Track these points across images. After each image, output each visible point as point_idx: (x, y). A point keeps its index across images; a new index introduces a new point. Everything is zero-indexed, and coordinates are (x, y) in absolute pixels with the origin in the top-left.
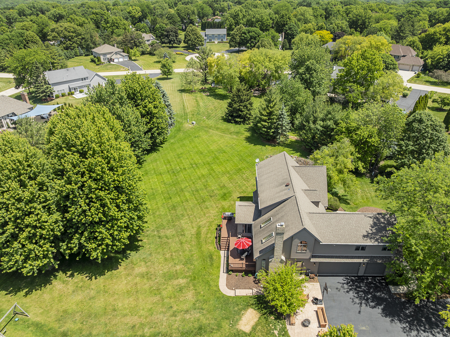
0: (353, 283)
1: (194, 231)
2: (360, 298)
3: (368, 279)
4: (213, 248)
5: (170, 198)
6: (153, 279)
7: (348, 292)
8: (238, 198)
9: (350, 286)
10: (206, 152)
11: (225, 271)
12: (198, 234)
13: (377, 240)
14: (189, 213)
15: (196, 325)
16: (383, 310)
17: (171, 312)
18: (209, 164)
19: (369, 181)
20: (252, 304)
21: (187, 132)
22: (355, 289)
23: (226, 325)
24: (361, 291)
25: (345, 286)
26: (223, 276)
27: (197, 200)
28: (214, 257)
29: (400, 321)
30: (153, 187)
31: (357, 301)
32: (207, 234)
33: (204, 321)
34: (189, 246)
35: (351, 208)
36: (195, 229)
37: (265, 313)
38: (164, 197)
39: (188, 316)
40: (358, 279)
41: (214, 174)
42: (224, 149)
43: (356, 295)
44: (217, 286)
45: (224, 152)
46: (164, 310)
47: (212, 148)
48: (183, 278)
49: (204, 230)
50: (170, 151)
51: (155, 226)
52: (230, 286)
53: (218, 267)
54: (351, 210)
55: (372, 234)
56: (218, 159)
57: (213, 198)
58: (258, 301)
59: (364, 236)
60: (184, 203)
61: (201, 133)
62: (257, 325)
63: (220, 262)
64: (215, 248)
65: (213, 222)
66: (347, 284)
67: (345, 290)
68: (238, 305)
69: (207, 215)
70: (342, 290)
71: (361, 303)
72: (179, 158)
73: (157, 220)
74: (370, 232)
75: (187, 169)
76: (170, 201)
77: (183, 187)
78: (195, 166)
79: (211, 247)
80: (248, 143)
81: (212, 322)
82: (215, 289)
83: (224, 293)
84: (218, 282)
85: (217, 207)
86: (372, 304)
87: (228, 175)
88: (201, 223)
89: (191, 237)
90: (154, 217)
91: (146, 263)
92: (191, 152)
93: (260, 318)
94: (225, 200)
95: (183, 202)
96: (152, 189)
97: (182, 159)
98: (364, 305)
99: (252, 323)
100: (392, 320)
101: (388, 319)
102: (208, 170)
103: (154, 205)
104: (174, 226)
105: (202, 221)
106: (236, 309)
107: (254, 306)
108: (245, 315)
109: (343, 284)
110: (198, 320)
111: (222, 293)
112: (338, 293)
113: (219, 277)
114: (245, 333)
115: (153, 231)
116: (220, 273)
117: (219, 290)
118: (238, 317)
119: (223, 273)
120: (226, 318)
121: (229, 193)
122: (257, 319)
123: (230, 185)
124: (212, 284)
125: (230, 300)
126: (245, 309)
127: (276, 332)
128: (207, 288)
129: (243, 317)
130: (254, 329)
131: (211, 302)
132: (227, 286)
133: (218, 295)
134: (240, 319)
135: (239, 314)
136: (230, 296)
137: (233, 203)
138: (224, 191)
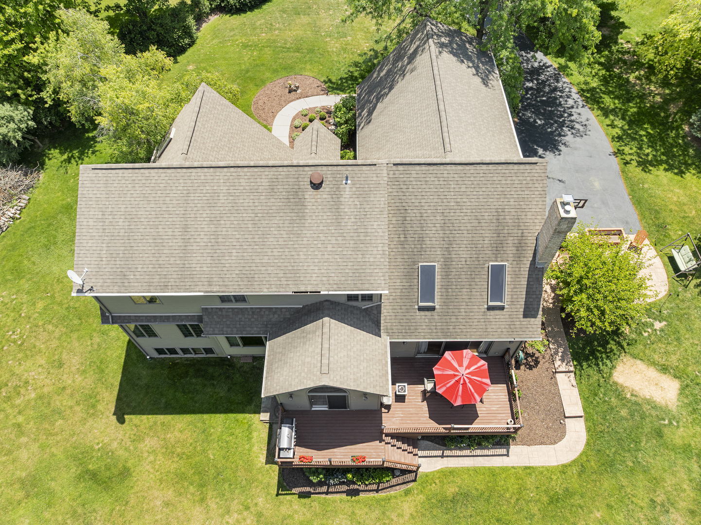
4: (409, 498)
8: (123, 422)
11: (504, 451)
20: (600, 371)
37: (619, 344)
44: (564, 469)
52: (555, 433)
53: (493, 472)
58: (587, 359)
62: (653, 364)
63: (468, 469)
64: (407, 493)
65: (259, 515)
68: (611, 409)
79: (406, 506)
81: (682, 472)
83: (580, 447)
84: (548, 469)
85: (167, 504)
93: (635, 357)
94: (125, 473)
99: (653, 373)
101: (564, 148)
106: (624, 413)
107: (605, 369)
108: (637, 389)
111: (584, 453)
113: (526, 468)
114: (683, 389)
116: (513, 467)
117: (574, 461)
118: (646, 407)
119: (507, 455)
120: (659, 434)
121: (80, 456)
122: (639, 362)
123: (24, 455)
124: (557, 485)
125: (600, 428)
126: (618, 391)
127: (658, 325)
128: (577, 500)
129: (641, 395)
130: (664, 369)
131: (625, 482)
132: (555, 443)
133: (593, 463)
134: (649, 402)
135: (636, 404)
136: (588, 430)
137: (150, 443)
138: (63, 480)
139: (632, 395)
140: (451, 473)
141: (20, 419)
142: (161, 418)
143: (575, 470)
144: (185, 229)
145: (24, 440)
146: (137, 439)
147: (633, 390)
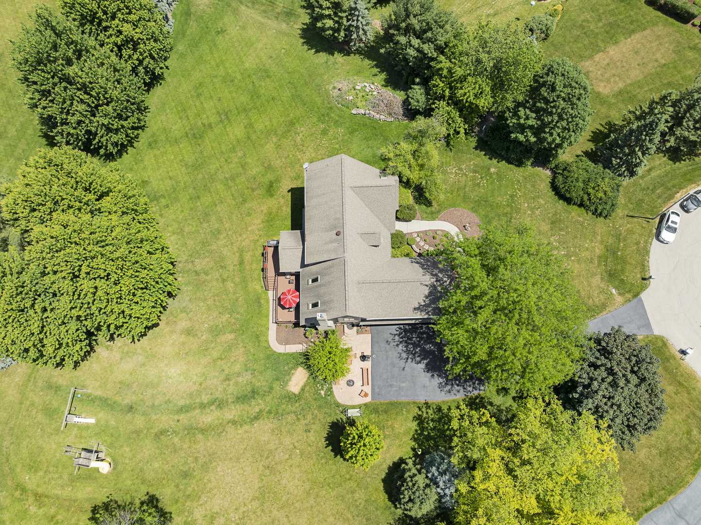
0: (406, 334)
1: (236, 259)
2: (408, 352)
3: (422, 328)
4: (260, 288)
5: (199, 197)
6: (199, 335)
7: (397, 345)
8: (288, 192)
9: (402, 338)
10: (239, 77)
11: (274, 321)
12: (241, 263)
13: (427, 313)
14: (227, 225)
15: (249, 389)
16: (427, 365)
17: (223, 377)
18: (245, 110)
19: (474, 144)
20: (302, 363)
21: (202, 17)
22: (406, 342)
23: (276, 386)
24: (412, 344)
25: (397, 338)
26: (273, 327)
27: (234, 199)
28: (262, 301)
29: (439, 376)
30: (171, 174)
31: (404, 355)
32: (252, 264)
33: (257, 384)
34: (232, 285)
35: (432, 213)
36: (237, 254)
38: (189, 194)
39: (240, 379)
40: (412, 328)
41: (254, 137)
42: (267, 66)
43: (405, 349)
44: (267, 341)
45: (268, 76)
46: (217, 374)
47: (247, 65)
48: (230, 332)
49: (247, 257)
50: (182, 79)
51: (187, 253)
52: (280, 341)
53: (267, 316)
54: (430, 216)
55: (424, 306)
56: (259, 97)
57: (255, 193)
59: (415, 309)
60: (218, 208)
61: (226, 19)
62: (305, 386)
64: (262, 287)
65: (258, 240)
66: (399, 335)
67: (395, 344)
68: (288, 364)
69: (250, 229)
70: (392, 344)
71: (407, 359)
72: (199, 96)
73: (188, 243)
74: (423, 304)
75: (213, 125)
76: (199, 204)
77: (213, 171)
78: (225, 116)
79: (258, 286)
80: (306, 47)
81: (264, 384)
82: (265, 344)
83: (274, 349)
84: (267, 336)
85: (262, 211)
86: (418, 359)
87: (274, 139)
88: (244, 244)
89: (234, 270)
90: (183, 236)
91: (188, 314)
92: (215, 80)
93: (308, 378)
94: (272, 196)
95: (216, 205)
96: (170, 178)
97: (202, 99)
98: (410, 360)
99: (301, 384)
100: (433, 376)
101: (429, 375)
102: (245, 127)
103: (178, 212)
104: (211, 252)
105: (244, 241)
106: (286, 368)
107: (303, 365)
108: (295, 376)
109: (395, 335)
110: (251, 383)
111: (272, 350)
112: (388, 346)
113: (268, 328)
114: (295, 394)
115: (186, 261)
116: (269, 324)
117: (269, 346)
118: (287, 377)
119: (273, 323)
120: (277, 379)
121: (278, 180)
122: (306, 379)
123: (278, 162)
124: (262, 338)
125: (281, 358)
126: (295, 368)
127: (323, 393)
128: (257, 344)
129: (293, 377)
130: (303, 390)
131: (262, 362)
132: (277, 340)
133: (268, 352)
134: (290, 379)
135: (289, 374)
136: (280, 353)
137: (282, 201)
138: (270, 177)
139: (293, 373)
140: (268, 302)
141: (291, 156)
142: (290, 203)
143: (266, 345)
144: (324, 194)
145: (284, 160)
146: (283, 197)
147: (295, 374)
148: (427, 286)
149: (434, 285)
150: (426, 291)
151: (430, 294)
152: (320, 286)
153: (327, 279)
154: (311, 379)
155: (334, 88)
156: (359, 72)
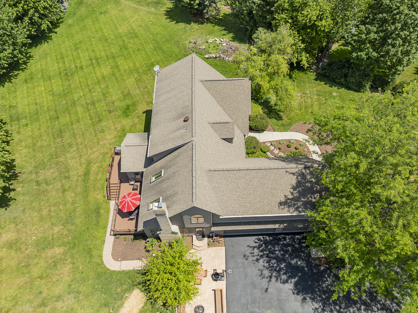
0: (266, 247)
1: (81, 171)
2: (271, 268)
3: (285, 239)
4: (102, 197)
5: (58, 118)
6: (23, 249)
7: (257, 260)
8: (144, 113)
9: (262, 251)
10: (113, 37)
11: (112, 233)
12: (87, 173)
13: (297, 209)
14: (79, 140)
16: (296, 284)
17: (39, 301)
18: (113, 57)
19: (314, 77)
20: (139, 284)
21: (90, 5)
22: (268, 256)
24: (275, 258)
25: (256, 251)
26: (110, 240)
27: (91, 119)
28: (102, 211)
29: (313, 299)
30: (38, 101)
31: (267, 273)
32: (97, 174)
34: (73, 195)
35: (283, 125)
36: (84, 166)
38: (49, 116)
39: (59, 305)
40: (274, 239)
41: (118, 75)
42: (137, 31)
43: (266, 265)
44: (101, 257)
45: (136, 37)
46: (31, 297)
47: (120, 31)
48: (59, 246)
49: (94, 168)
50: (66, 39)
51: (33, 164)
52: (117, 256)
53: (105, 227)
54: (282, 128)
55: (292, 199)
56: (126, 49)
57: (112, 114)
59: (281, 204)
60: (74, 126)
61: (109, 6)
63: (108, 218)
64: (104, 197)
66: (259, 248)
67: (255, 258)
68: (122, 284)
69: (101, 143)
70: (251, 259)
71: (271, 277)
72: (77, 49)
73: (37, 156)
74: (290, 197)
75: (84, 67)
76: (57, 123)
77: (76, 98)
78: (95, 62)
79: (100, 196)
80: (168, 20)
82: (97, 260)
83: (108, 266)
84: (102, 250)
85: (116, 128)
86: (284, 277)
87: (136, 75)
88: (92, 156)
89: (78, 180)
90: (34, 150)
91: (17, 225)
92: (93, 39)
93: (146, 304)
94: (127, 116)
95: (72, 124)
96: (36, 104)
97: (79, 51)
98: (274, 279)
100: (305, 299)
101: (300, 297)
102: (112, 68)
103: (36, 130)
104: (57, 163)
105: (93, 153)
106: (119, 290)
107: (140, 286)
108: (129, 300)
109: (254, 247)
111: (105, 267)
112: (246, 262)
113: (104, 241)
115: (31, 173)
116: (105, 236)
117: (102, 262)
118: (119, 302)
119: (110, 235)
120: (106, 305)
121: (134, 104)
122: (143, 305)
123: (137, 91)
124: (95, 253)
125: (114, 277)
126: (129, 290)
128: (88, 260)
129: (126, 302)
131: (90, 282)
132: (112, 255)
133: (100, 270)
134: (122, 305)
135: (122, 297)
136: (114, 271)
137: (136, 120)
138: (128, 102)
139: (126, 297)
140: (108, 212)
141: (149, 87)
142: (144, 122)
143: (99, 262)
144: (173, 89)
145: (142, 89)
146: (138, 117)
147: (129, 298)
148: (293, 174)
149: (303, 174)
150: (293, 181)
151: (299, 184)
152: (163, 181)
153: (171, 171)
154: (149, 305)
155: (190, 42)
156: (211, 33)
